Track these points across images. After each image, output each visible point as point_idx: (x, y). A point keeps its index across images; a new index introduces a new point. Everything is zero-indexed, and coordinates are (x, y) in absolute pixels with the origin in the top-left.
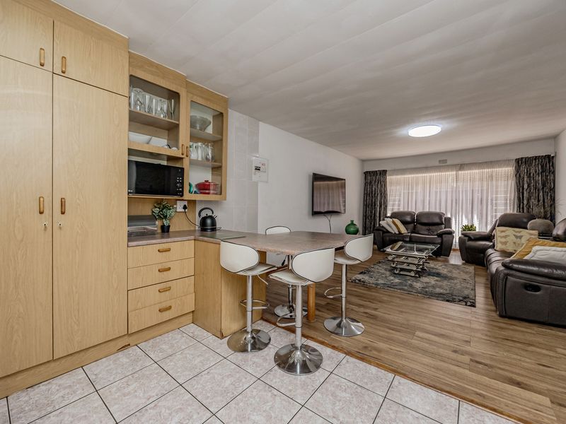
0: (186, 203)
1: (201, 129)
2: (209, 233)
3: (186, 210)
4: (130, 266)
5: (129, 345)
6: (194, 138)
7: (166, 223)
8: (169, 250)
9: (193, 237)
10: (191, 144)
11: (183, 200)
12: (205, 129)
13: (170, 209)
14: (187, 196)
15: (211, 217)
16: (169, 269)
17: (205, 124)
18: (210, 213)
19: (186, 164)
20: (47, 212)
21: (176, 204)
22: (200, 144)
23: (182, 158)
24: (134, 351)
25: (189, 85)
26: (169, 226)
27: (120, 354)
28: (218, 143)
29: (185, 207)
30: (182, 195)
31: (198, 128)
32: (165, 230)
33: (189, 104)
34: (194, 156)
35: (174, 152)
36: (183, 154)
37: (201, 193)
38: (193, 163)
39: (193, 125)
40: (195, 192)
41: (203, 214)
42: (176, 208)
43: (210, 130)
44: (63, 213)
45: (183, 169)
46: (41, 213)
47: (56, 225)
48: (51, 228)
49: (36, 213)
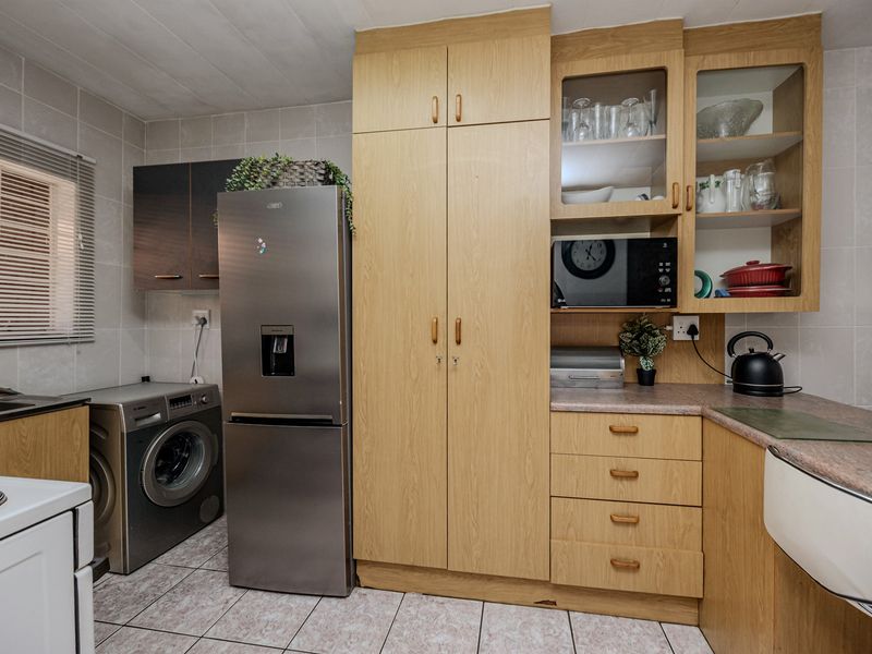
0: (696, 321)
1: (732, 133)
2: (757, 402)
3: (697, 338)
4: (555, 448)
5: (555, 603)
6: (708, 166)
7: (645, 364)
8: (635, 432)
9: (696, 408)
10: (704, 180)
11: (678, 314)
12: (748, 127)
13: (655, 336)
14: (689, 302)
15: (763, 356)
16: (635, 475)
17: (745, 115)
18: (761, 347)
19: (685, 231)
20: (441, 340)
21: (671, 324)
22: (730, 173)
23: (675, 217)
24: (557, 618)
25: (690, 38)
26: (653, 372)
27: (538, 611)
28: (786, 160)
29: (692, 331)
30: (674, 304)
31: (724, 132)
32: (646, 379)
33: (693, 80)
34: (713, 204)
35: (659, 206)
36: (675, 207)
37: (733, 295)
38: (703, 223)
39: (705, 129)
40: (718, 295)
41: (742, 349)
42: (671, 332)
43: (764, 125)
44: (459, 342)
45: (673, 242)
46: (435, 342)
47: (451, 361)
48: (446, 365)
49: (431, 342)
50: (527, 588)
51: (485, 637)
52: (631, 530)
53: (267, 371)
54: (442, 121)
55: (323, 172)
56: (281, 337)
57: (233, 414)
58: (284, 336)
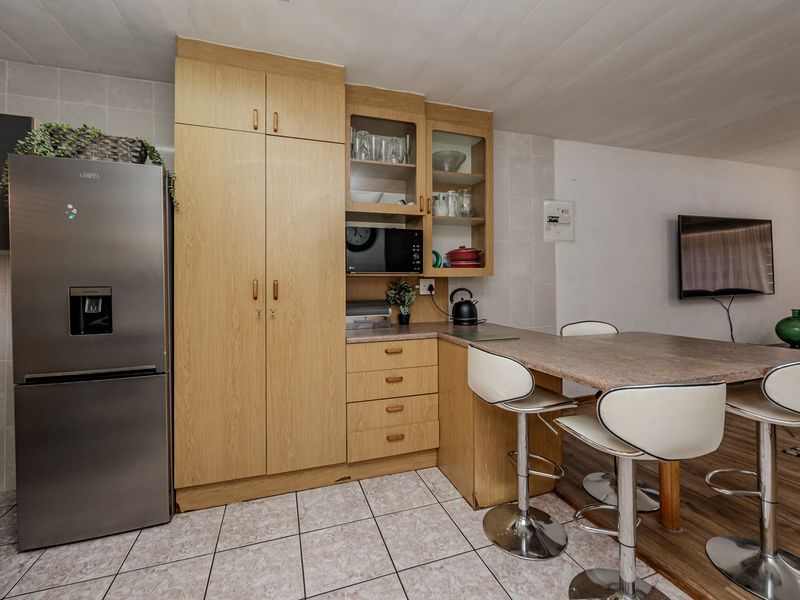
0: (433, 282)
1: (451, 170)
2: (465, 328)
3: (433, 293)
4: (349, 370)
5: (349, 478)
6: (439, 185)
7: (404, 310)
8: (400, 352)
9: (435, 334)
10: (436, 194)
11: (423, 278)
12: (458, 167)
13: (409, 292)
14: (429, 270)
15: (468, 303)
16: (401, 379)
17: (458, 161)
18: (467, 297)
19: (427, 226)
20: (261, 297)
21: (418, 284)
22: (450, 192)
23: (421, 217)
24: (353, 487)
25: (429, 109)
26: (408, 316)
27: (337, 489)
28: (477, 188)
29: (431, 288)
30: (421, 271)
31: (447, 169)
32: (404, 321)
33: (430, 134)
34: (441, 211)
35: (412, 209)
36: (421, 211)
37: (453, 266)
38: (437, 222)
39: (437, 164)
40: (445, 266)
41: (457, 299)
42: (419, 289)
43: (466, 168)
44: (276, 298)
45: (421, 233)
46: (255, 298)
47: (269, 314)
48: (264, 317)
49: (251, 298)
50: (330, 471)
51: (302, 511)
52: (398, 414)
53: (75, 330)
54: (261, 129)
55: (139, 149)
56: (94, 299)
57: (27, 376)
58: (98, 297)
